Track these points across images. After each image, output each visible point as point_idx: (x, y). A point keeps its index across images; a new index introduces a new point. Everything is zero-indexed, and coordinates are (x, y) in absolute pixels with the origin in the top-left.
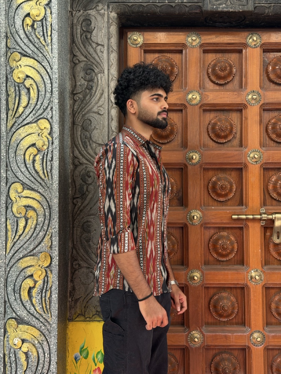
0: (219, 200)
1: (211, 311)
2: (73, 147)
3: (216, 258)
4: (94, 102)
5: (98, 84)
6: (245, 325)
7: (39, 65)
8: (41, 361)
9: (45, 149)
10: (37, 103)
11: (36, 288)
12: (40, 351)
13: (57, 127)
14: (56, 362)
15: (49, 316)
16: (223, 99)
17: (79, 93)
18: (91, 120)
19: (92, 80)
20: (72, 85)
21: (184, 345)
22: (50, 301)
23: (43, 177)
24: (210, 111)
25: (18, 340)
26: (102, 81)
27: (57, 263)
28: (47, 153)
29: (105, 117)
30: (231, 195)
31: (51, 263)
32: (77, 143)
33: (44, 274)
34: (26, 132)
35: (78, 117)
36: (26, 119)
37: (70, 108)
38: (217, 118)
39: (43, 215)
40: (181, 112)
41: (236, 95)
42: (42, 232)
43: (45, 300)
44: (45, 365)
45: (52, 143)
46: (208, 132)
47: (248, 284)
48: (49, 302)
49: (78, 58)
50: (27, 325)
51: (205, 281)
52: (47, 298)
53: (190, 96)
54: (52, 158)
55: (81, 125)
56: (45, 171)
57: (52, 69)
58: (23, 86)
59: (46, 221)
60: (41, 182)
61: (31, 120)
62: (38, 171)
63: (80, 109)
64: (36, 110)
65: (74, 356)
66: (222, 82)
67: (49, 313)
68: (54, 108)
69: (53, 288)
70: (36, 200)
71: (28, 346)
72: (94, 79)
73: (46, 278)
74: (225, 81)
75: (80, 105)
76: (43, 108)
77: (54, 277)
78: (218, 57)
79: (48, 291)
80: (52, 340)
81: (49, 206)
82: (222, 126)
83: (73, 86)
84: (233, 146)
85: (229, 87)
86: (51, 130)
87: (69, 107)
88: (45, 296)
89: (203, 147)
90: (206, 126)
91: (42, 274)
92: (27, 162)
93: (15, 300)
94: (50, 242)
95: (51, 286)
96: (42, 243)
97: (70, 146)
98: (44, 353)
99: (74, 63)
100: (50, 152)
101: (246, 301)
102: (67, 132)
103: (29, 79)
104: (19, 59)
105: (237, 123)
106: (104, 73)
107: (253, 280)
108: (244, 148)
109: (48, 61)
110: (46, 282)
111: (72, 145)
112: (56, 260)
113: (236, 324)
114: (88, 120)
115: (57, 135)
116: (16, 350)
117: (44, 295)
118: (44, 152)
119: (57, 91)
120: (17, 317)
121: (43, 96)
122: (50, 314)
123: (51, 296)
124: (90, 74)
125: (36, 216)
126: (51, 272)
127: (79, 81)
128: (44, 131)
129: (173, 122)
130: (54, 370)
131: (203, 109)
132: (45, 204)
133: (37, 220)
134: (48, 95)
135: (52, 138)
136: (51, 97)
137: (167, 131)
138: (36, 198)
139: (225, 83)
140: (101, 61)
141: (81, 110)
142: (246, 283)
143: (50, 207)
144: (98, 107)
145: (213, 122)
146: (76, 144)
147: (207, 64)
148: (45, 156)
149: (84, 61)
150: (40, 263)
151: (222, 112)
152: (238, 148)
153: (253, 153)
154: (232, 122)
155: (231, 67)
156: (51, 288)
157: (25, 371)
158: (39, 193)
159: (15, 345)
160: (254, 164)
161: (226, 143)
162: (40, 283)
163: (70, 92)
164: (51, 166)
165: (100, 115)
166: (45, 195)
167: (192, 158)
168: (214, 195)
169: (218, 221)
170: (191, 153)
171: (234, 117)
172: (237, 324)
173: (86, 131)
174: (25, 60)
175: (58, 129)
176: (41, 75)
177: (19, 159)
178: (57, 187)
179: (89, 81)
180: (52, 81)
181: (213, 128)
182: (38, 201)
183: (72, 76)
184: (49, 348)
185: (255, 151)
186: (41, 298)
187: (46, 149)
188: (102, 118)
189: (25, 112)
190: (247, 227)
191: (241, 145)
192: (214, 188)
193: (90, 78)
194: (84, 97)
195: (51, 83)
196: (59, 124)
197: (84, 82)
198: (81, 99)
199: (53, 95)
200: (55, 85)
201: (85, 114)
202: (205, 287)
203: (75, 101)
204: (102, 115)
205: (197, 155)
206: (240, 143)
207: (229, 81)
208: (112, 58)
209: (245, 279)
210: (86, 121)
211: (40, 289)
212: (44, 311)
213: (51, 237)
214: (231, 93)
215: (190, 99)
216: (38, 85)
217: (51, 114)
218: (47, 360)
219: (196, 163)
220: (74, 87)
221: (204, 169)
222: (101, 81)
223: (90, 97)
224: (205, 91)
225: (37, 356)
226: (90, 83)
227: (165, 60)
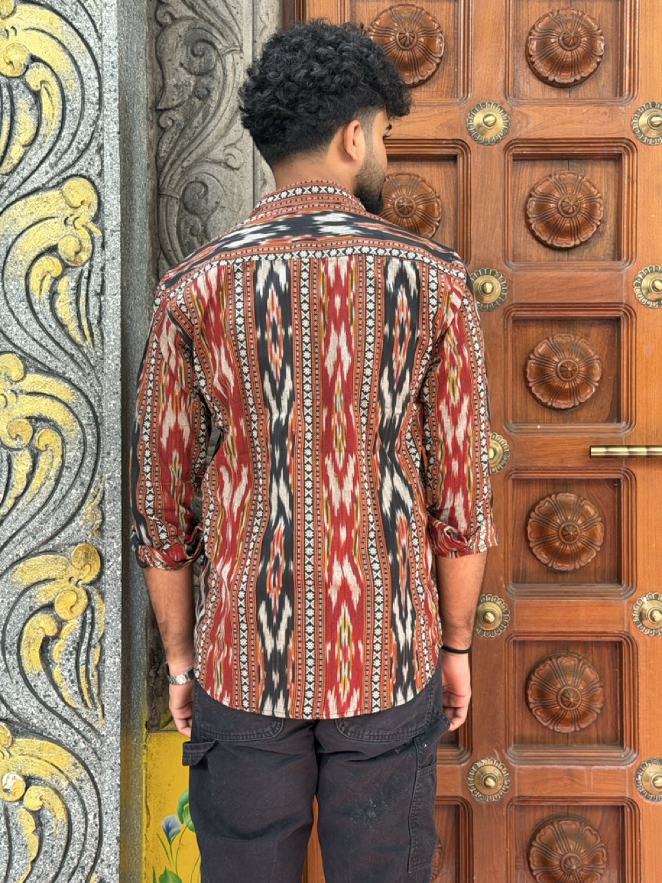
0: (554, 405)
1: (531, 706)
2: (159, 259)
3: (546, 565)
4: (215, 133)
5: (224, 83)
6: (622, 745)
7: (65, 28)
8: (76, 835)
9: (84, 260)
10: (60, 133)
11: (62, 641)
12: (75, 807)
13: (115, 202)
14: (117, 838)
15: (97, 715)
16: (569, 125)
17: (173, 108)
18: (208, 183)
19: (207, 72)
20: (154, 85)
21: (457, 797)
22: (99, 675)
23: (78, 338)
24: (533, 159)
25: (14, 778)
26: (237, 73)
27: (119, 573)
28: (90, 272)
29: (245, 174)
30: (588, 394)
31: (101, 573)
32: (170, 248)
33: (84, 601)
34: (32, 213)
35: (170, 175)
36: (32, 178)
37: (148, 149)
38: (552, 179)
39: (80, 443)
40: (452, 163)
41: (605, 113)
42: (77, 490)
43: (87, 670)
44: (87, 846)
45: (103, 246)
46: (527, 217)
47: (633, 633)
48: (96, 677)
49: (170, 9)
50: (38, 738)
51: (515, 624)
52: (92, 667)
53: (478, 118)
54: (103, 286)
55: (178, 197)
56: (84, 323)
57: (100, 38)
58: (22, 86)
59: (88, 459)
60: (73, 352)
61: (45, 180)
62: (65, 322)
63: (175, 153)
64: (59, 154)
65: (163, 824)
66: (566, 78)
67: (99, 705)
68: (107, 147)
69: (109, 639)
70: (60, 401)
71: (42, 793)
72: (214, 68)
73: (88, 612)
74: (575, 74)
75: (177, 141)
76: (77, 148)
77: (111, 611)
78: (557, 9)
79: (95, 647)
80: (107, 779)
81: (95, 417)
82: (567, 200)
83: (158, 89)
84: (594, 258)
85: (585, 91)
86: (99, 209)
87: (145, 149)
88: (87, 662)
89: (513, 261)
90: (523, 202)
91: (77, 601)
92: (35, 297)
93: (7, 670)
94: (99, 515)
95: (104, 634)
96: (77, 518)
97: (151, 255)
98: (86, 815)
99: (160, 24)
100: (96, 269)
101: (626, 679)
102: (141, 215)
103: (38, 67)
104: (10, 11)
105: (606, 193)
106: (241, 51)
107: (645, 622)
108: (627, 261)
109: (89, 15)
110: (87, 623)
111: (154, 254)
112: (114, 566)
113: (598, 742)
114: (199, 185)
115: (115, 223)
116: (9, 806)
117: (84, 658)
118: (80, 269)
119: (115, 99)
120: (11, 716)
121: (77, 113)
122: (100, 709)
123: (102, 660)
124: (203, 55)
125: (60, 444)
126: (103, 598)
127: (174, 74)
128: (81, 210)
129: (430, 190)
130: (112, 858)
131: (514, 155)
132: (84, 412)
133: (62, 456)
134: (91, 111)
135: (103, 230)
136: (98, 117)
137: (415, 216)
138: (60, 397)
139: (575, 81)
140: (234, 19)
141: (179, 155)
142: (626, 630)
143: (97, 422)
144: (226, 147)
145: (539, 189)
146: (166, 251)
147: (526, 29)
148: (84, 280)
149: (187, 18)
150: (73, 572)
151: (566, 162)
152: (607, 264)
153: (649, 276)
154: (593, 189)
155: (592, 36)
156: (101, 641)
157: (34, 861)
158: (69, 381)
159: (6, 791)
160: (652, 308)
161: (576, 251)
162: (73, 625)
163: (150, 105)
164: (101, 307)
165: (232, 169)
166: (85, 389)
167: (484, 291)
168: (542, 391)
169: (551, 464)
170: (479, 276)
171: (599, 177)
172: (601, 741)
173: (194, 213)
174: (27, 14)
175: (119, 207)
176: (71, 55)
177: (11, 287)
178: (117, 365)
179: (200, 74)
180: (101, 71)
181: (541, 208)
182: (66, 405)
183: (155, 62)
184: (99, 800)
185: (657, 271)
186: (77, 667)
187: (87, 261)
188: (236, 179)
189: (27, 159)
190: (631, 477)
191: (617, 255)
192: (541, 372)
193: (202, 65)
194: (188, 120)
195: (100, 78)
196: (121, 193)
197: (187, 76)
198: (179, 125)
199: (105, 112)
200: (111, 83)
201: (190, 167)
202: (515, 642)
203: (163, 130)
204: (238, 169)
205: (495, 281)
206: (614, 251)
207: (586, 75)
208: (265, 10)
209: (623, 619)
210: (193, 185)
211: (74, 642)
212: (84, 701)
213: (101, 503)
214: (592, 109)
215: (479, 126)
216: (63, 82)
217: (98, 163)
218: (93, 830)
219: (494, 303)
220: (160, 89)
221: (517, 321)
222: (235, 74)
223: (204, 119)
224: (519, 105)
225: (66, 821)
226: (205, 81)
227: (408, 15)
